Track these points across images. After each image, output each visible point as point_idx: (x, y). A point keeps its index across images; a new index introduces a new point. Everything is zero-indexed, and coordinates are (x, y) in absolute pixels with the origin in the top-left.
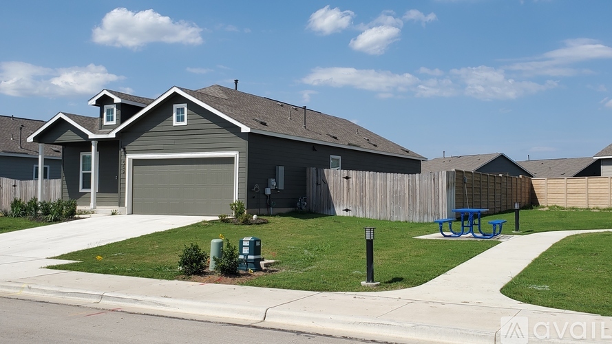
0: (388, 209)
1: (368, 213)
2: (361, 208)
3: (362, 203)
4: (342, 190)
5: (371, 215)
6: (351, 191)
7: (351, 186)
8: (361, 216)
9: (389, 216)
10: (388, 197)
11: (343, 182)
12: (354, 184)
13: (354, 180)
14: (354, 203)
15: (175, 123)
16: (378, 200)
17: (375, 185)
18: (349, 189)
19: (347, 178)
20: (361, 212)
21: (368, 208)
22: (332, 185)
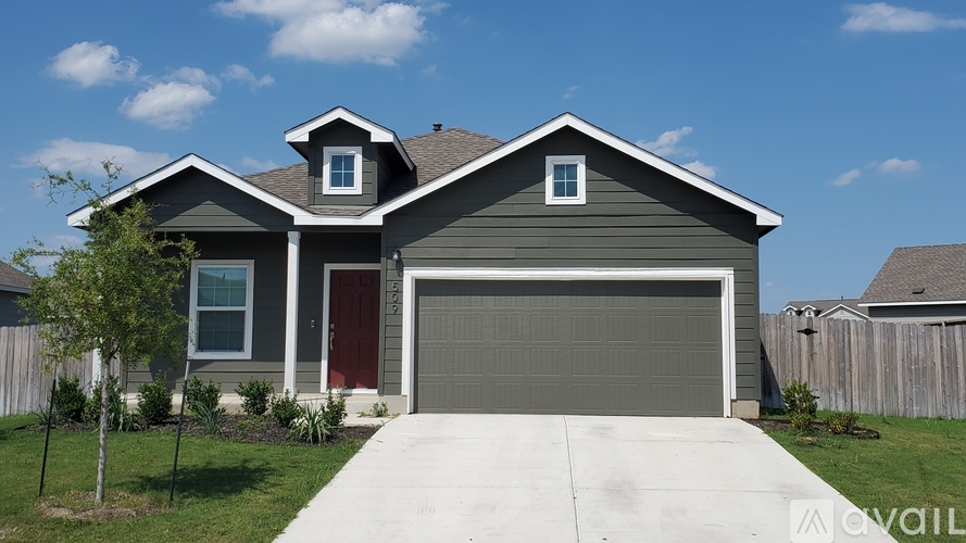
0: (900, 394)
1: (856, 403)
2: (840, 392)
3: (842, 384)
4: (796, 357)
5: (863, 406)
6: (817, 358)
7: (817, 349)
8: (841, 409)
9: (901, 408)
10: (899, 370)
11: (799, 340)
12: (825, 343)
13: (824, 335)
14: (826, 383)
15: (550, 199)
16: (878, 375)
17: (870, 346)
18: (812, 355)
19: (808, 332)
20: (841, 402)
21: (855, 394)
22: (774, 347)
